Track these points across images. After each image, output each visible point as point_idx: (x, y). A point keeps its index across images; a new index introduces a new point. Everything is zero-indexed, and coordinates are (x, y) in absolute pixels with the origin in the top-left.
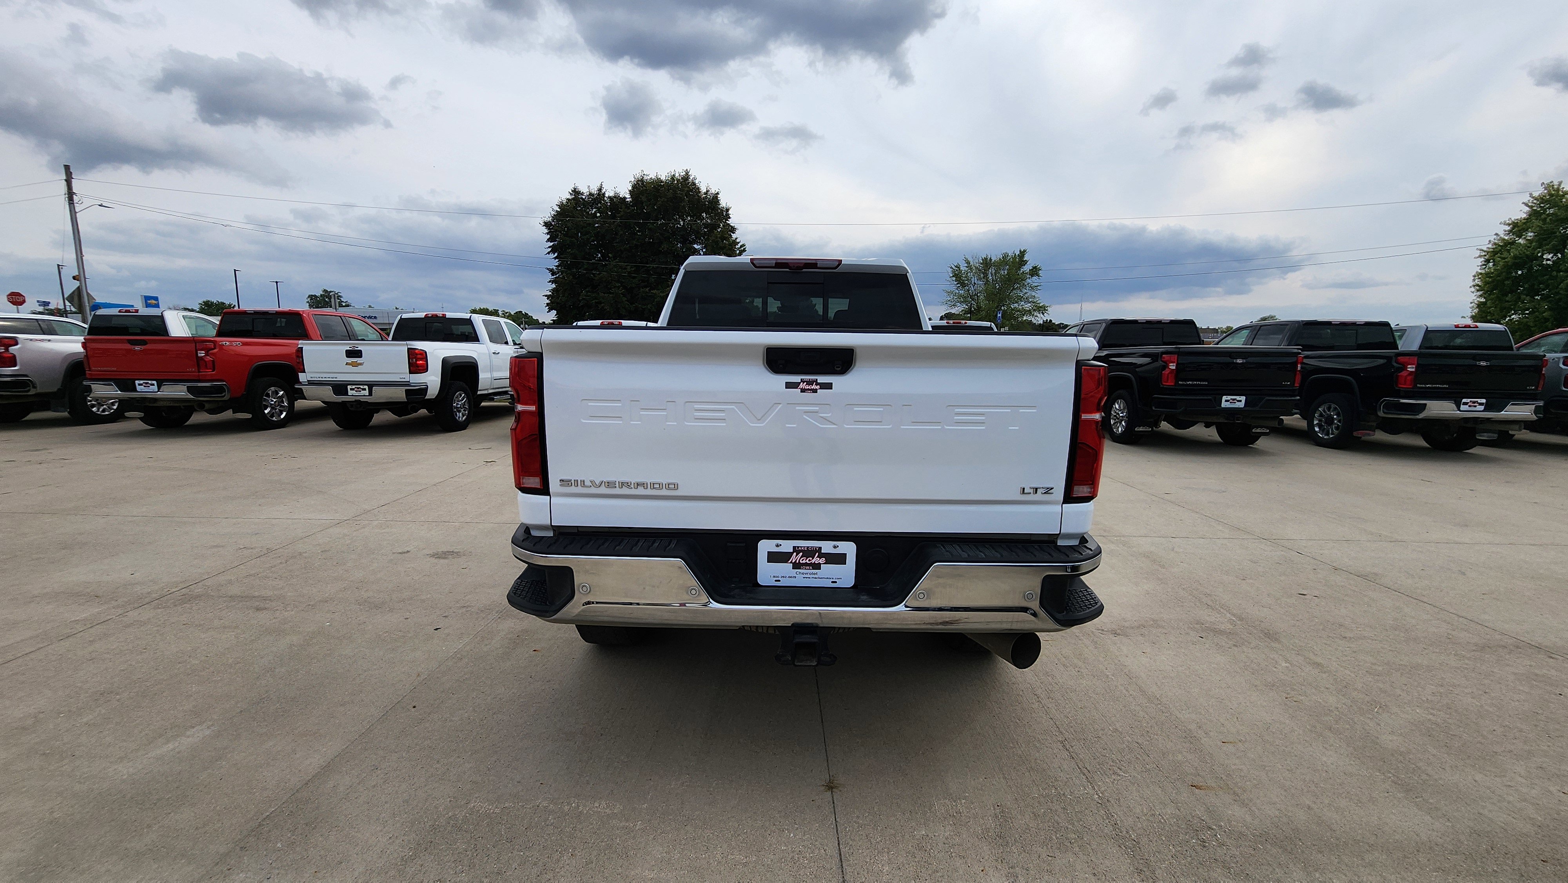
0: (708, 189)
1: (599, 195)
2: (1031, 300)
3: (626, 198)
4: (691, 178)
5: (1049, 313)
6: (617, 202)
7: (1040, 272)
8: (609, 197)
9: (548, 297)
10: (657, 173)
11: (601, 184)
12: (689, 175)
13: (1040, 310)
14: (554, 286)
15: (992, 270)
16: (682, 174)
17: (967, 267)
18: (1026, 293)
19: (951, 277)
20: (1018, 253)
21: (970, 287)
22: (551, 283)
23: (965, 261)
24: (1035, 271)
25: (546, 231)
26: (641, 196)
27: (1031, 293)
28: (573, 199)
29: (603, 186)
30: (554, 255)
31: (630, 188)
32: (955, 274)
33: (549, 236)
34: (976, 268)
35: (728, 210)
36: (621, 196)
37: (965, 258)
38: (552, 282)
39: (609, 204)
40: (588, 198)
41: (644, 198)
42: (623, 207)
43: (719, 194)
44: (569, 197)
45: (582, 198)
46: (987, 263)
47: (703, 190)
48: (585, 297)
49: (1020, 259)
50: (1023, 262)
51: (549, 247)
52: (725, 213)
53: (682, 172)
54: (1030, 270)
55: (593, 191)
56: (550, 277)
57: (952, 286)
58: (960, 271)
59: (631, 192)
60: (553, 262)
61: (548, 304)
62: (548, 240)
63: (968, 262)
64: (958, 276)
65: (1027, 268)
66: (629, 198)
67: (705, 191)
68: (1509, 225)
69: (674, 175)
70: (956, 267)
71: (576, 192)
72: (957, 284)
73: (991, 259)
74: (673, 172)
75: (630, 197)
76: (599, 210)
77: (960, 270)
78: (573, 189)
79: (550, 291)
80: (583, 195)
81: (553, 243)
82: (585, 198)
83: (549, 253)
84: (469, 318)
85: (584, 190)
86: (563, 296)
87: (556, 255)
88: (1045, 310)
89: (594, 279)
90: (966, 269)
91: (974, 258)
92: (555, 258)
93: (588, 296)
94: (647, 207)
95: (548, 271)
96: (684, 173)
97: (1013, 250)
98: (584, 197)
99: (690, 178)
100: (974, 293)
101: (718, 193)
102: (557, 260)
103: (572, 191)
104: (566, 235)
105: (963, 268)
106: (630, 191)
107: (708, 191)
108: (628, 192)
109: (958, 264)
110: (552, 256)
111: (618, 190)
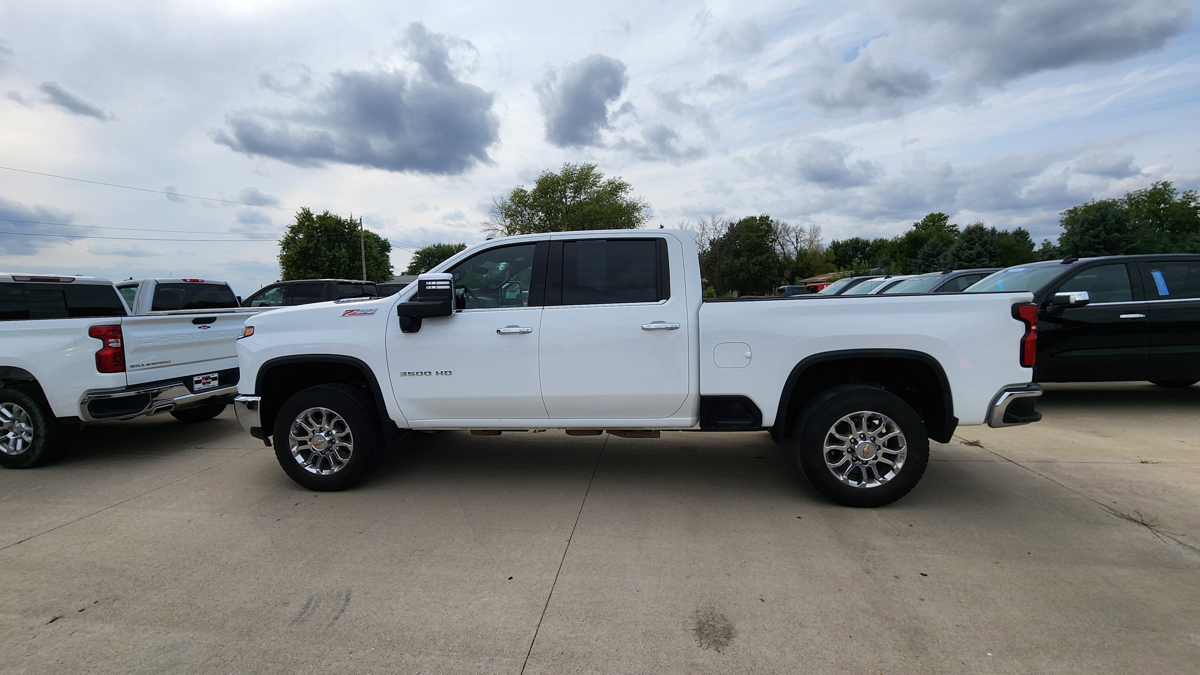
68: (290, 228)
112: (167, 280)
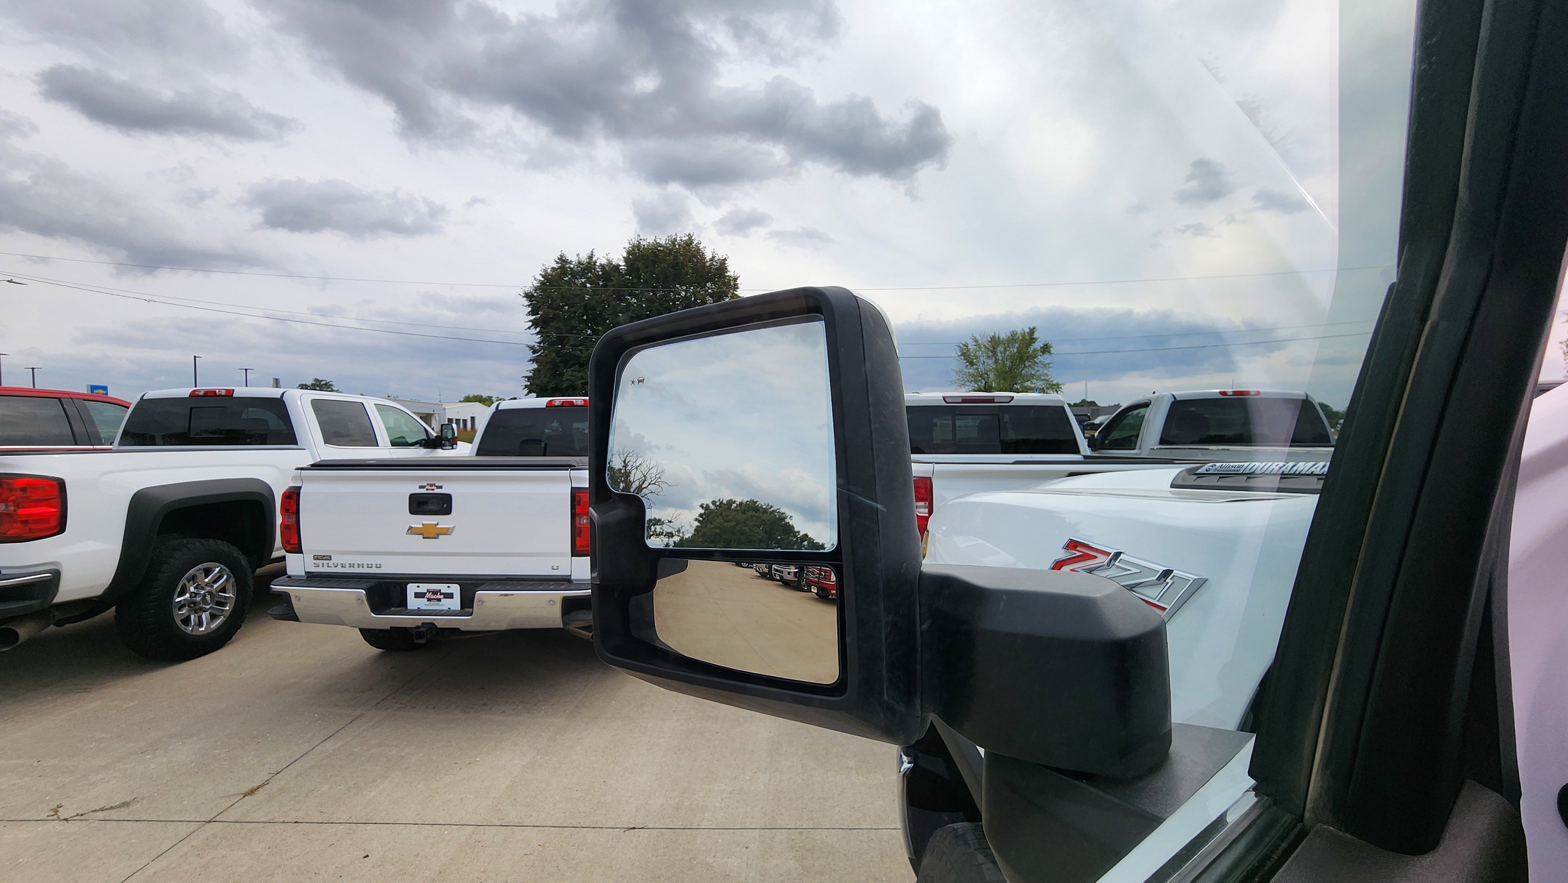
0: (714, 254)
1: (589, 263)
2: (1043, 378)
3: (620, 266)
4: (695, 242)
5: (1062, 390)
6: (611, 270)
7: (1051, 349)
8: (601, 265)
9: (529, 378)
10: (656, 237)
11: (592, 252)
12: (693, 240)
13: (1053, 388)
14: (535, 366)
15: (1001, 348)
16: (684, 239)
17: (975, 345)
18: (1038, 371)
19: (959, 356)
20: (1027, 330)
21: (979, 365)
22: (531, 362)
23: (973, 339)
24: (1046, 349)
25: (527, 303)
26: (637, 263)
27: (1042, 371)
28: (559, 268)
29: (594, 254)
30: (536, 330)
31: (625, 255)
32: (963, 352)
33: (530, 309)
34: (985, 346)
35: (735, 279)
36: (614, 263)
37: (973, 336)
38: (533, 360)
39: (600, 273)
40: (578, 267)
41: (640, 265)
42: (617, 274)
43: (727, 260)
44: (555, 266)
45: (570, 267)
46: (995, 342)
47: (708, 256)
48: (569, 378)
49: (1030, 337)
50: (1032, 340)
51: (530, 321)
52: (732, 283)
53: (685, 237)
54: (1041, 348)
55: (583, 260)
56: (531, 355)
57: (961, 364)
58: (968, 350)
59: (626, 260)
60: (533, 338)
61: (526, 386)
62: (529, 313)
63: (976, 341)
64: (967, 356)
65: (1038, 345)
66: (624, 266)
67: (711, 257)
69: (675, 240)
70: (964, 345)
71: (562, 260)
72: (966, 362)
73: (999, 338)
74: (674, 235)
75: (624, 264)
76: (589, 280)
77: (968, 348)
78: (559, 257)
79: (530, 372)
80: (571, 264)
81: (534, 317)
82: (574, 267)
83: (529, 328)
84: (279, 397)
85: (572, 258)
86: (545, 377)
87: (538, 329)
88: (1058, 387)
89: (581, 357)
90: (975, 347)
91: (982, 336)
92: (538, 333)
93: (573, 376)
94: (645, 274)
95: (529, 349)
96: (687, 238)
97: (1021, 327)
98: (572, 266)
99: (693, 243)
100: (984, 372)
101: (725, 259)
102: (539, 336)
103: (559, 259)
104: (550, 307)
105: (972, 347)
106: (624, 258)
107: (713, 257)
108: (623, 259)
109: (966, 342)
110: (534, 331)
111: (611, 257)
112: (1193, 393)
